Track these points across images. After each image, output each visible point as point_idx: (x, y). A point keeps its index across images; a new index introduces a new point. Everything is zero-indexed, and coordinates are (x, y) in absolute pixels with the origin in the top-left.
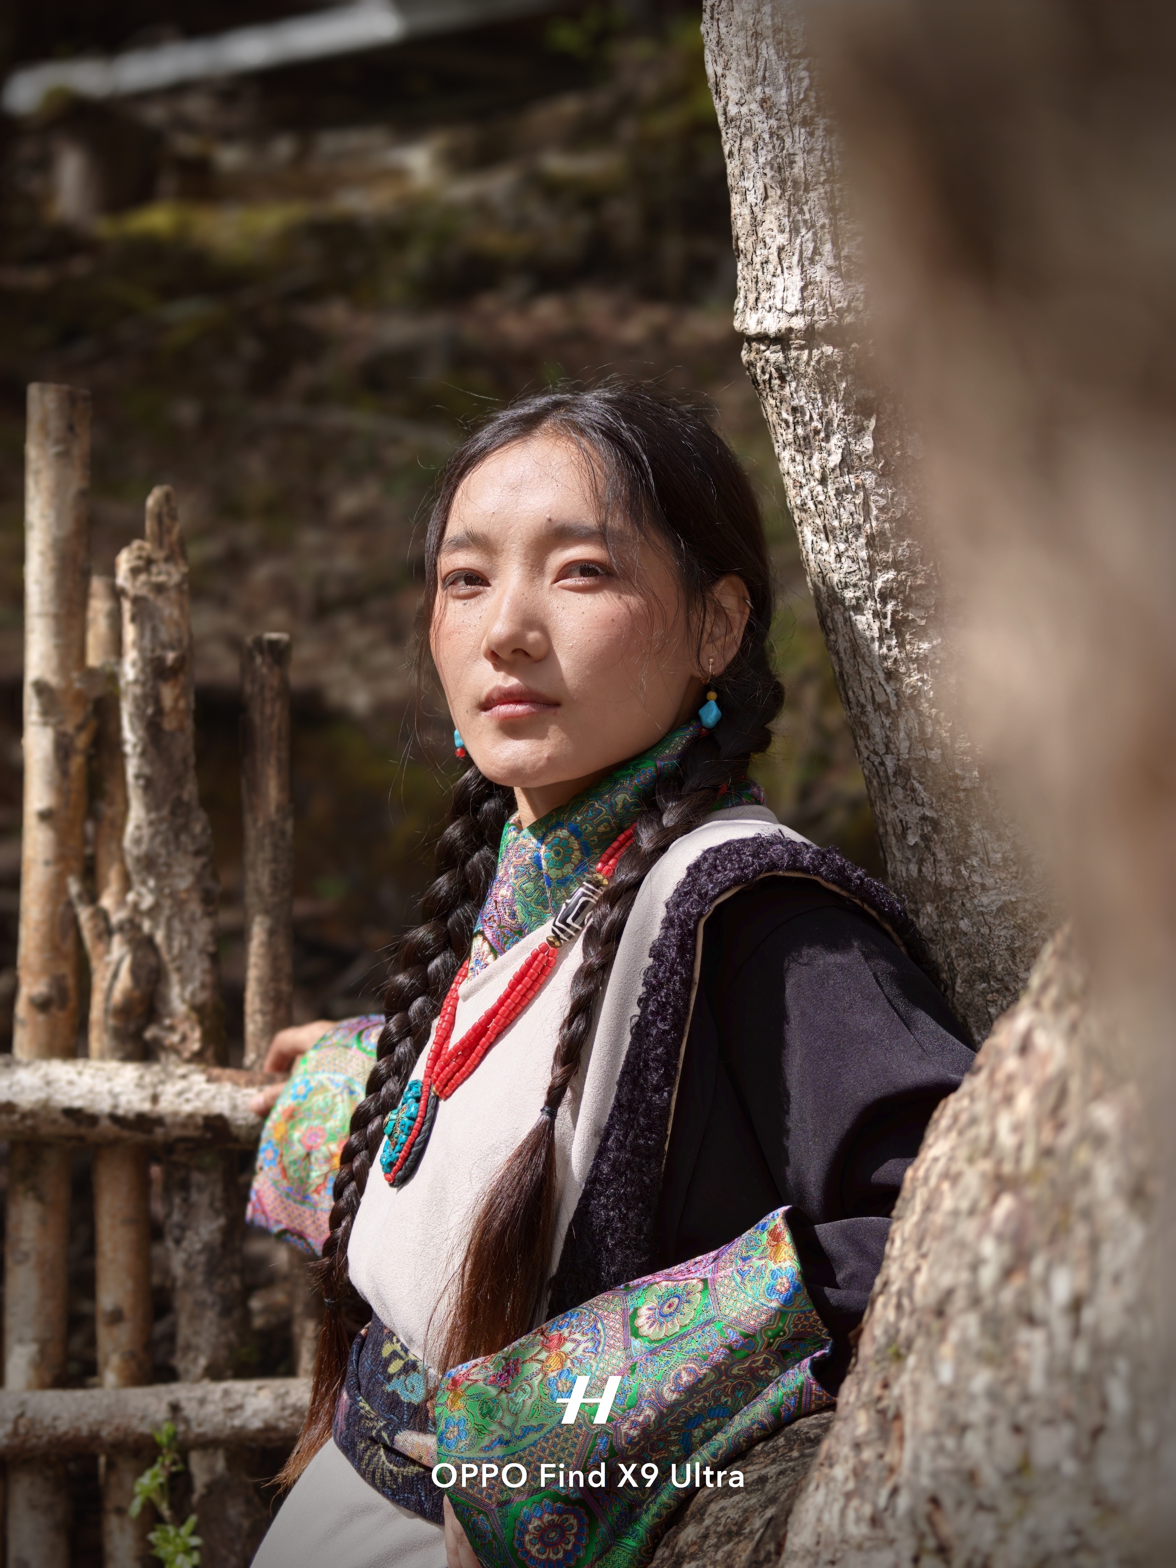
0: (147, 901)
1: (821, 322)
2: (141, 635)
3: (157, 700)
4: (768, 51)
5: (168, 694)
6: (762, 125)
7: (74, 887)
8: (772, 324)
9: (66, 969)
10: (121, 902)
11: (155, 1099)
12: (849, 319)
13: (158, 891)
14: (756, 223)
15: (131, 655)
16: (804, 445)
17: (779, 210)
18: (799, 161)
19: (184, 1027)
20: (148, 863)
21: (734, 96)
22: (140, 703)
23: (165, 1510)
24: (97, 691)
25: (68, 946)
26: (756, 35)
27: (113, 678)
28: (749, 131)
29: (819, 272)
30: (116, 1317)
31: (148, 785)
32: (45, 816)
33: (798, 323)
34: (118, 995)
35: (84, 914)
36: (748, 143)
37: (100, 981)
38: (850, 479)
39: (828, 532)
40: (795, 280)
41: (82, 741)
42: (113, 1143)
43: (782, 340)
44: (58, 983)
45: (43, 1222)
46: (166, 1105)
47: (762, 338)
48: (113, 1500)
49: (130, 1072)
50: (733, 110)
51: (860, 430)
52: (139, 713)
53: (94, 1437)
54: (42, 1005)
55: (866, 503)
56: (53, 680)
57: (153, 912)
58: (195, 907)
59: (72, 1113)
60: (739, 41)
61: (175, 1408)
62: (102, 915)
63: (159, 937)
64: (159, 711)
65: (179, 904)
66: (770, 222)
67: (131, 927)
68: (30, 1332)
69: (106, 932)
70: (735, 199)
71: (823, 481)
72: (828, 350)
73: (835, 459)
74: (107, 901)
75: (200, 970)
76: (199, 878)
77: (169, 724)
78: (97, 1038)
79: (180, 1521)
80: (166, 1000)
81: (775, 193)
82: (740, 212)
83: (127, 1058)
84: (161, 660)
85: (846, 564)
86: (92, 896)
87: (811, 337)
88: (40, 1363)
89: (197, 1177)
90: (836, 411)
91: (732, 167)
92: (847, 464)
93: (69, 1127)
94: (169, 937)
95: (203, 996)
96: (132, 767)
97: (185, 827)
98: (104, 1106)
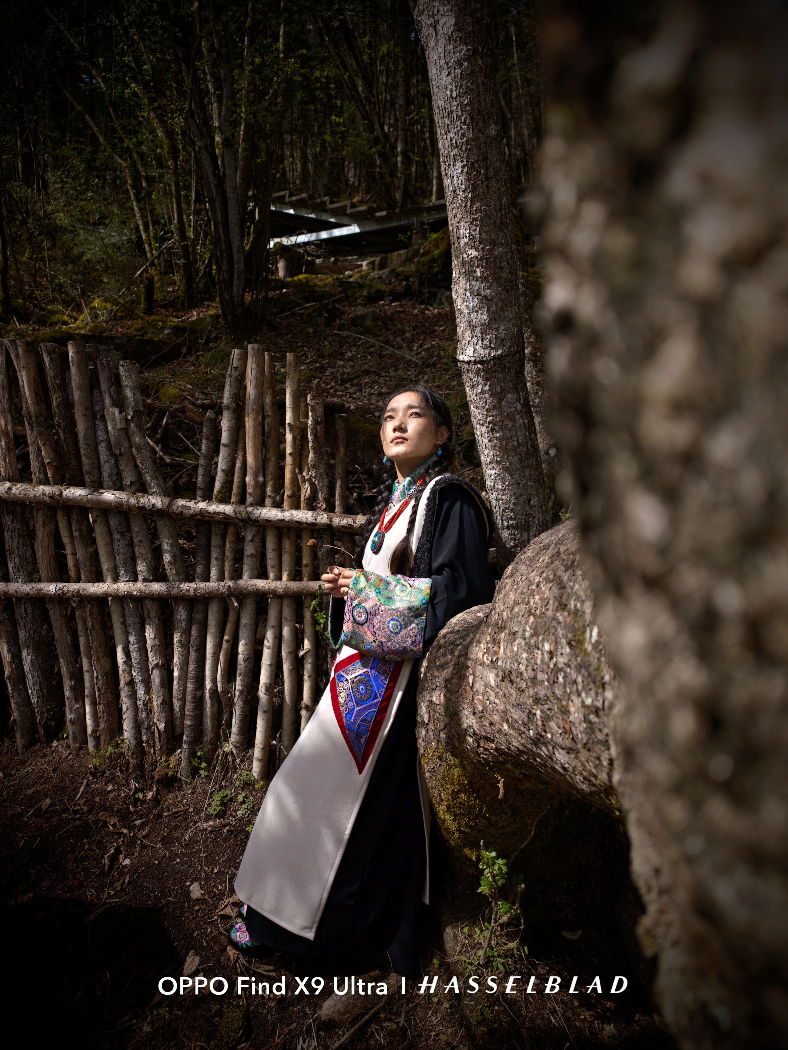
0: (314, 475)
1: (478, 359)
2: (313, 414)
3: (316, 430)
4: (468, 294)
5: (319, 428)
6: (466, 312)
7: (297, 471)
8: (466, 359)
9: (295, 489)
10: (308, 474)
11: (316, 520)
12: (484, 359)
13: (316, 472)
14: (463, 334)
15: (310, 419)
16: (472, 387)
17: (469, 332)
18: (474, 321)
19: (322, 503)
20: (314, 466)
21: (459, 304)
22: (312, 430)
23: (318, 609)
24: (302, 427)
25: (296, 483)
26: (465, 290)
27: (306, 423)
28: (462, 313)
29: (478, 347)
30: (307, 566)
31: (314, 449)
32: (290, 454)
33: (473, 359)
34: (307, 495)
35: (299, 477)
36: (462, 315)
37: (303, 492)
38: (483, 396)
39: (477, 407)
40: (472, 349)
41: (299, 437)
42: (306, 529)
43: (468, 363)
44: (293, 492)
45: (290, 544)
46: (318, 521)
47: (464, 362)
48: (306, 604)
49: (310, 513)
50: (459, 307)
51: (486, 385)
52: (312, 432)
53: (302, 592)
54: (290, 497)
55: (486, 402)
56: (292, 423)
57: (315, 477)
58: (324, 476)
59: (297, 522)
60: (461, 291)
61: (320, 586)
62: (303, 477)
63: (316, 483)
64: (317, 432)
65: (321, 476)
66: (467, 335)
67: (310, 480)
68: (287, 569)
69: (304, 481)
70: (458, 328)
71: (476, 396)
72: (479, 366)
73: (479, 391)
74: (304, 474)
75: (325, 490)
76: (325, 470)
77: (319, 435)
78: (302, 505)
79: (322, 611)
80: (318, 497)
81: (468, 328)
82: (459, 331)
83: (309, 510)
84: (317, 420)
85: (481, 415)
86: (301, 472)
87: (475, 362)
88: (289, 575)
89: (324, 536)
90: (480, 380)
91: (458, 320)
92: (482, 392)
93: (297, 525)
94: (318, 483)
95: (326, 496)
96: (310, 444)
97: (322, 458)
98: (305, 521)
